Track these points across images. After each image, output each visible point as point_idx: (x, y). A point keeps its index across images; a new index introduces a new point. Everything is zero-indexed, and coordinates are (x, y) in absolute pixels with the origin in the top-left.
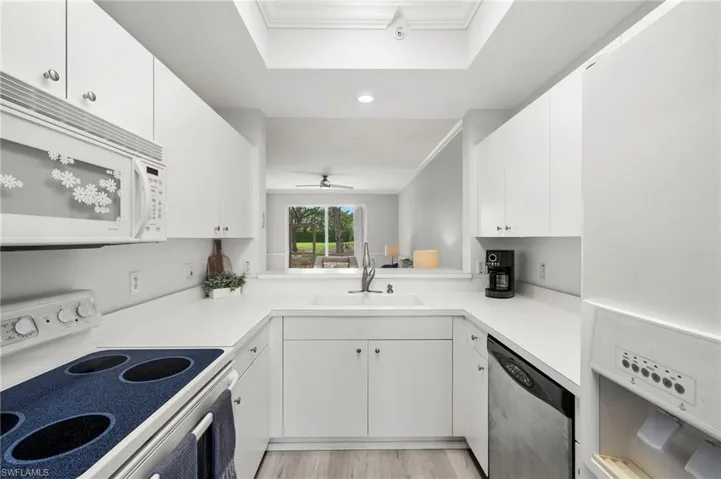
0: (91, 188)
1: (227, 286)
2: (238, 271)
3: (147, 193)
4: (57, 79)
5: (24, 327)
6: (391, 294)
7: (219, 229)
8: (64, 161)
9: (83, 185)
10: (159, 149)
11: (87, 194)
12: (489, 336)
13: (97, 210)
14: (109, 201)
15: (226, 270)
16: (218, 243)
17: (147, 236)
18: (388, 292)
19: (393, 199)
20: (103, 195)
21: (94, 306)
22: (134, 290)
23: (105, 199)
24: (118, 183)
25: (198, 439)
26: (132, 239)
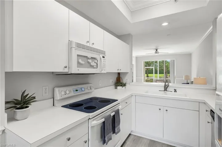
0: (93, 62)
1: (121, 86)
2: (124, 82)
3: (103, 62)
4: (88, 42)
5: (83, 89)
6: (176, 93)
7: (118, 70)
8: (90, 58)
9: (92, 62)
10: (105, 52)
11: (93, 64)
12: (211, 110)
13: (94, 66)
14: (96, 65)
15: (121, 81)
16: (119, 74)
17: (102, 72)
18: (175, 92)
19: (190, 55)
20: (95, 63)
21: (93, 87)
22: (100, 85)
23: (95, 64)
24: (97, 60)
25: (112, 116)
26: (100, 73)
